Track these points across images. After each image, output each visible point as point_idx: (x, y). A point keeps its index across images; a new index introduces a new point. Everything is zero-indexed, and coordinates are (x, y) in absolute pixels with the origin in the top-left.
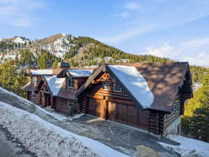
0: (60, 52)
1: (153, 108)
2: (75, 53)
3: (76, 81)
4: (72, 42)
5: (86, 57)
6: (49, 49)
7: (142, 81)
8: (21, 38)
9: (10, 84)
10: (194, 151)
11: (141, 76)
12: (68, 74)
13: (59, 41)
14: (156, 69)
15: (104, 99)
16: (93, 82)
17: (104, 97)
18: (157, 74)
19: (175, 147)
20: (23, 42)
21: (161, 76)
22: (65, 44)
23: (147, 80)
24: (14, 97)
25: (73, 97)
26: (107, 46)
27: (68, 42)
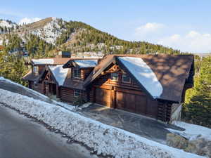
0: (51, 37)
1: (162, 98)
2: (67, 38)
3: (82, 71)
4: (63, 27)
5: (79, 43)
6: (39, 34)
7: (150, 72)
8: (8, 21)
9: (7, 73)
10: (200, 136)
11: (148, 67)
12: (74, 64)
13: (49, 26)
14: (161, 60)
15: (113, 89)
16: (103, 73)
17: (113, 87)
18: (163, 65)
19: (182, 132)
20: (9, 26)
21: (167, 68)
22: (55, 29)
23: (154, 71)
24: (20, 87)
25: (81, 87)
26: (100, 32)
27: (59, 27)
